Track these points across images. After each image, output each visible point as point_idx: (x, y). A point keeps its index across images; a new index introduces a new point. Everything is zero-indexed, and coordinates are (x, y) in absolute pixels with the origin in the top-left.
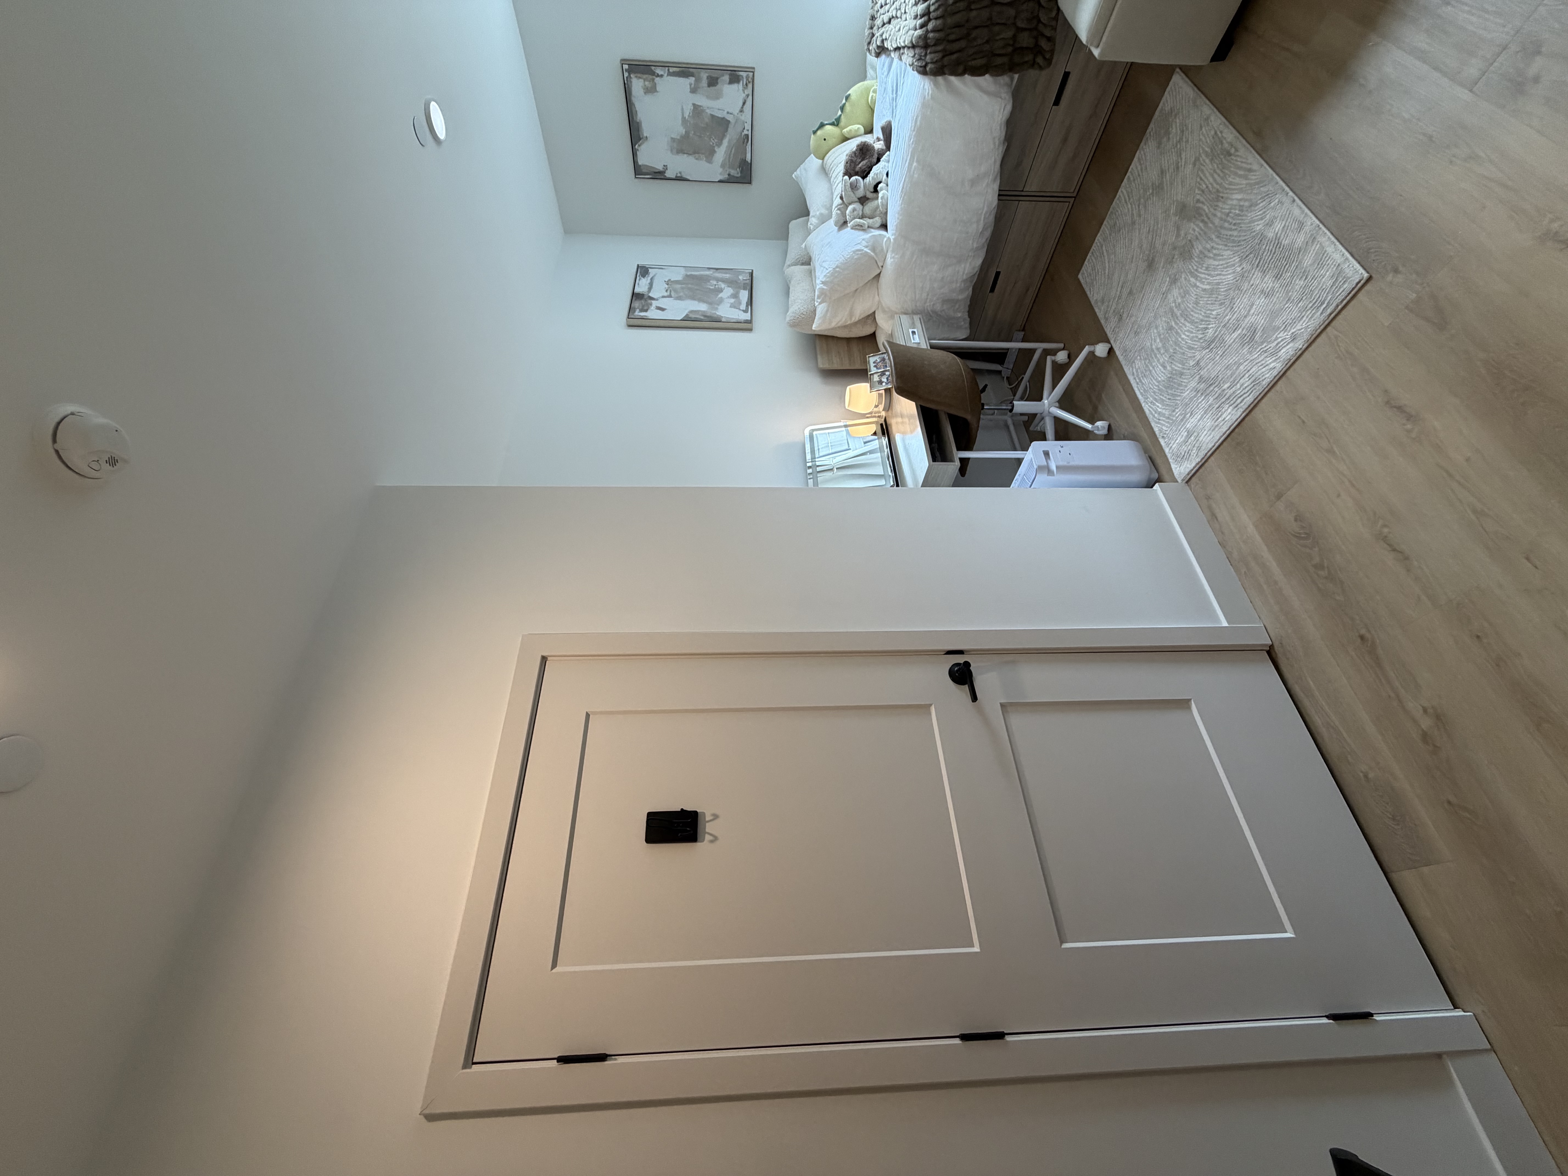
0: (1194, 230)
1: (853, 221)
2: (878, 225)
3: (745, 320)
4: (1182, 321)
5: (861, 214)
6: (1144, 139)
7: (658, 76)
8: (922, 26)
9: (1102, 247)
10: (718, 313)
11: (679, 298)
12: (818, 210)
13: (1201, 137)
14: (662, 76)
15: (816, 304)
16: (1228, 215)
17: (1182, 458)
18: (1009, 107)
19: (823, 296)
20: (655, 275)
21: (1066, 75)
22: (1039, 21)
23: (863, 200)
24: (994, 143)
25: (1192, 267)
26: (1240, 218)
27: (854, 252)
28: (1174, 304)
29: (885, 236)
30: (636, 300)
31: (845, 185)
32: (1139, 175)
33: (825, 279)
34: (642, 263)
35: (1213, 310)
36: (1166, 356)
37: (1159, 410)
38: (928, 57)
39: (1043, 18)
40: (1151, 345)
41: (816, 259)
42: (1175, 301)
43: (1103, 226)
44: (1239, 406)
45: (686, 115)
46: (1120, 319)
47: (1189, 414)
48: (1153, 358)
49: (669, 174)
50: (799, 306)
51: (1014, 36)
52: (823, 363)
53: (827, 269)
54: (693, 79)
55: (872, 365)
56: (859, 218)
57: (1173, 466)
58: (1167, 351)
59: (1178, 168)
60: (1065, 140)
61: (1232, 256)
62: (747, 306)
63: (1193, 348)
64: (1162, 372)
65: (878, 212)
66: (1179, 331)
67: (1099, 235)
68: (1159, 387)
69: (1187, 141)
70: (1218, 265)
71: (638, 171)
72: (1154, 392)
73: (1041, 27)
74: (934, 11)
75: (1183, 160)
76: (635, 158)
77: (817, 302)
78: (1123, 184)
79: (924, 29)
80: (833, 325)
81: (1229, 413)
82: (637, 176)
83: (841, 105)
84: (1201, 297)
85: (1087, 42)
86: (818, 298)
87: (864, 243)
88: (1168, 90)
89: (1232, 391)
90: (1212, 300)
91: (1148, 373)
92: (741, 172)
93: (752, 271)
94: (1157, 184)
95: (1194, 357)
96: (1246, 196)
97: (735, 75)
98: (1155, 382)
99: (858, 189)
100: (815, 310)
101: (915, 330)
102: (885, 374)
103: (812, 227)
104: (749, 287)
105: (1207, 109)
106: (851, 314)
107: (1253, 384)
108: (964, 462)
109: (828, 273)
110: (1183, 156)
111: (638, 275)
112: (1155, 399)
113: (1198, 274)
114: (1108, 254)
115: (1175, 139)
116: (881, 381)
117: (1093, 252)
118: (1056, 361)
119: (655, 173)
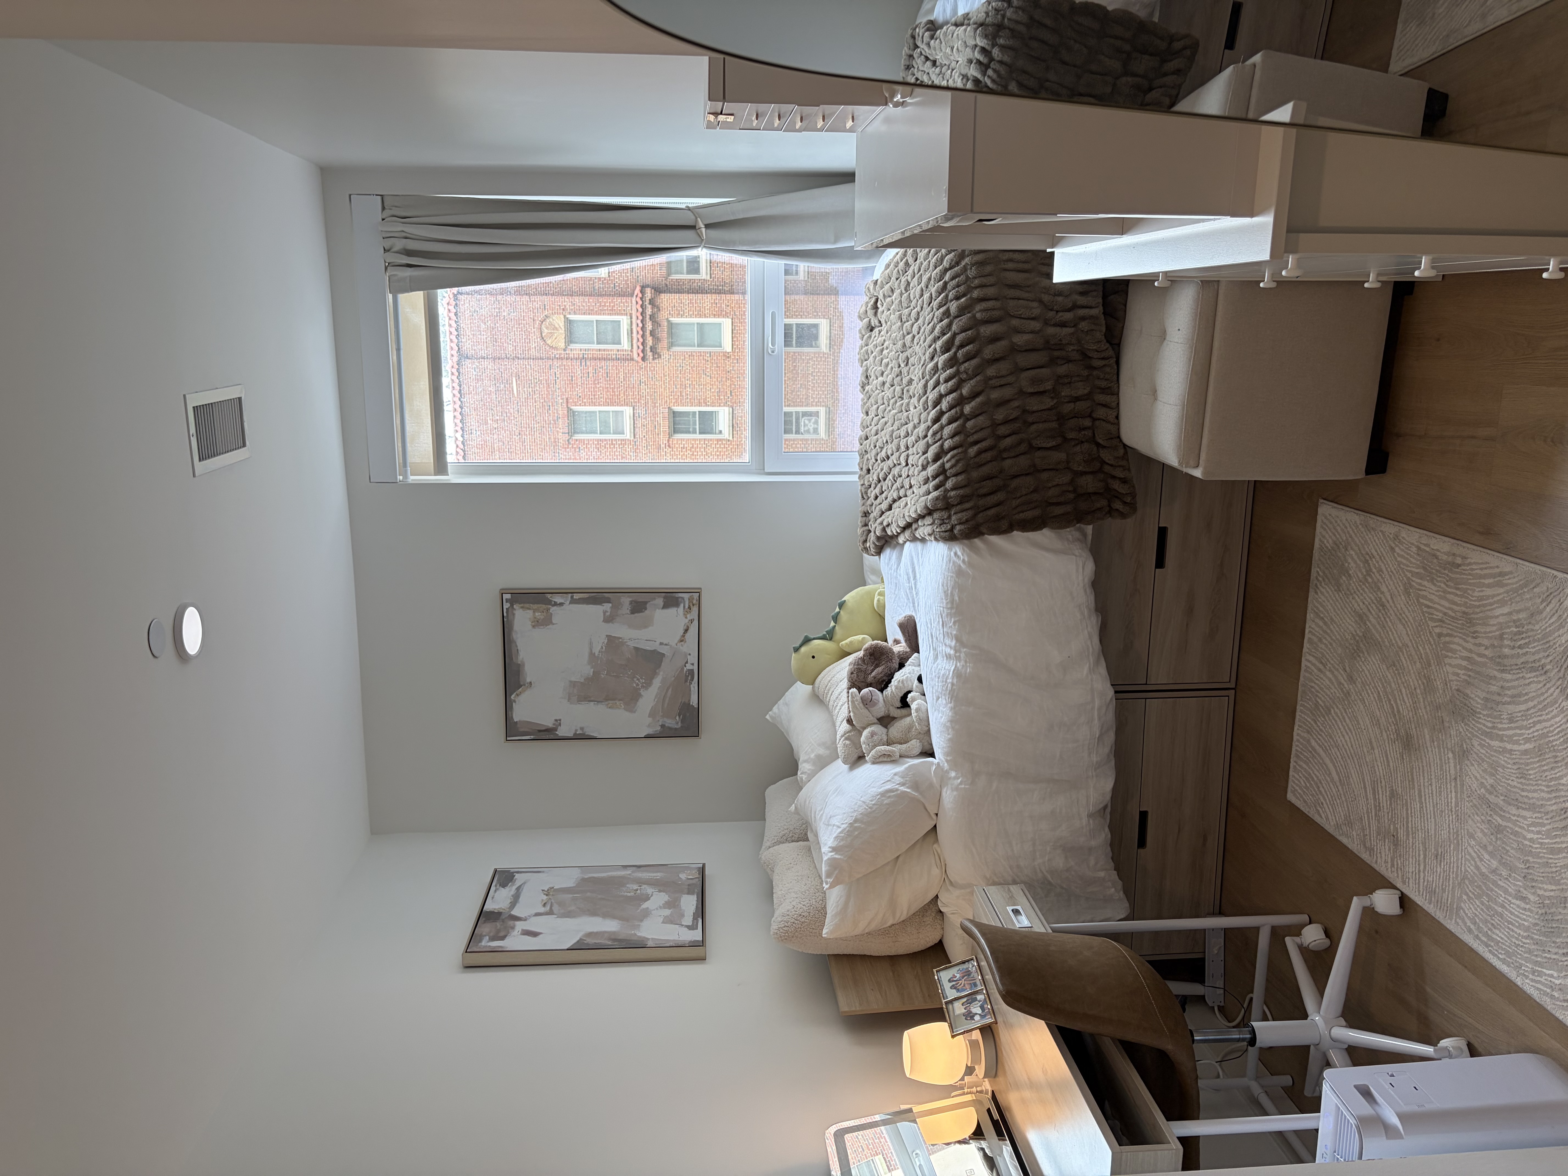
0: (1458, 675)
1: (873, 752)
2: (917, 751)
3: (691, 942)
4: (1514, 811)
6: (1312, 585)
7: (556, 604)
8: (937, 488)
9: (1309, 741)
10: (639, 934)
11: (567, 915)
12: (813, 751)
13: (1399, 559)
14: (561, 604)
15: (826, 886)
16: (1501, 637)
18: (1090, 566)
19: (836, 872)
20: (525, 883)
21: (1163, 533)
22: (1103, 462)
23: (886, 721)
24: (1082, 613)
25: (1484, 725)
26: (1524, 636)
27: (883, 793)
28: (1482, 790)
29: (932, 763)
30: (485, 922)
31: (853, 702)
32: (1325, 632)
33: (836, 843)
34: (502, 865)
36: (1515, 879)
37: (1557, 982)
38: (953, 518)
39: (1106, 455)
40: (1477, 868)
41: (818, 817)
42: (1482, 785)
43: (1298, 713)
45: (596, 651)
46: (1396, 843)
48: (1492, 890)
49: (561, 732)
50: (794, 903)
51: (1072, 481)
52: (849, 1003)
53: (839, 827)
54: (610, 605)
55: (947, 986)
58: (1512, 869)
59: (1383, 606)
60: (1190, 611)
61: (1543, 690)
62: (695, 918)
64: (1525, 909)
65: (914, 732)
66: (1516, 829)
67: (1296, 728)
68: (1532, 938)
69: (1380, 571)
70: (1528, 710)
71: (512, 730)
72: (1530, 952)
73: (1107, 468)
74: (951, 467)
75: (1387, 594)
76: (509, 713)
77: (826, 883)
78: (1305, 650)
79: (942, 489)
80: (861, 928)
82: (508, 739)
83: (833, 614)
84: (1528, 764)
85: (1180, 463)
86: (828, 875)
87: (898, 779)
88: (1318, 525)
90: (1548, 764)
91: (1496, 920)
92: (682, 722)
93: (704, 865)
94: (1361, 634)
96: (1514, 607)
97: (671, 599)
98: (1518, 931)
99: (875, 704)
100: (824, 900)
101: (1019, 908)
102: (976, 999)
103: (804, 777)
104: (698, 890)
105: (1390, 528)
106: (892, 905)
108: (1189, 1143)
109: (840, 833)
110: (1383, 589)
111: (494, 884)
112: (1536, 963)
113: (1501, 733)
114: (1325, 751)
115: (1360, 575)
116: (971, 1012)
117: (1297, 756)
118: (1305, 944)
119: (540, 731)
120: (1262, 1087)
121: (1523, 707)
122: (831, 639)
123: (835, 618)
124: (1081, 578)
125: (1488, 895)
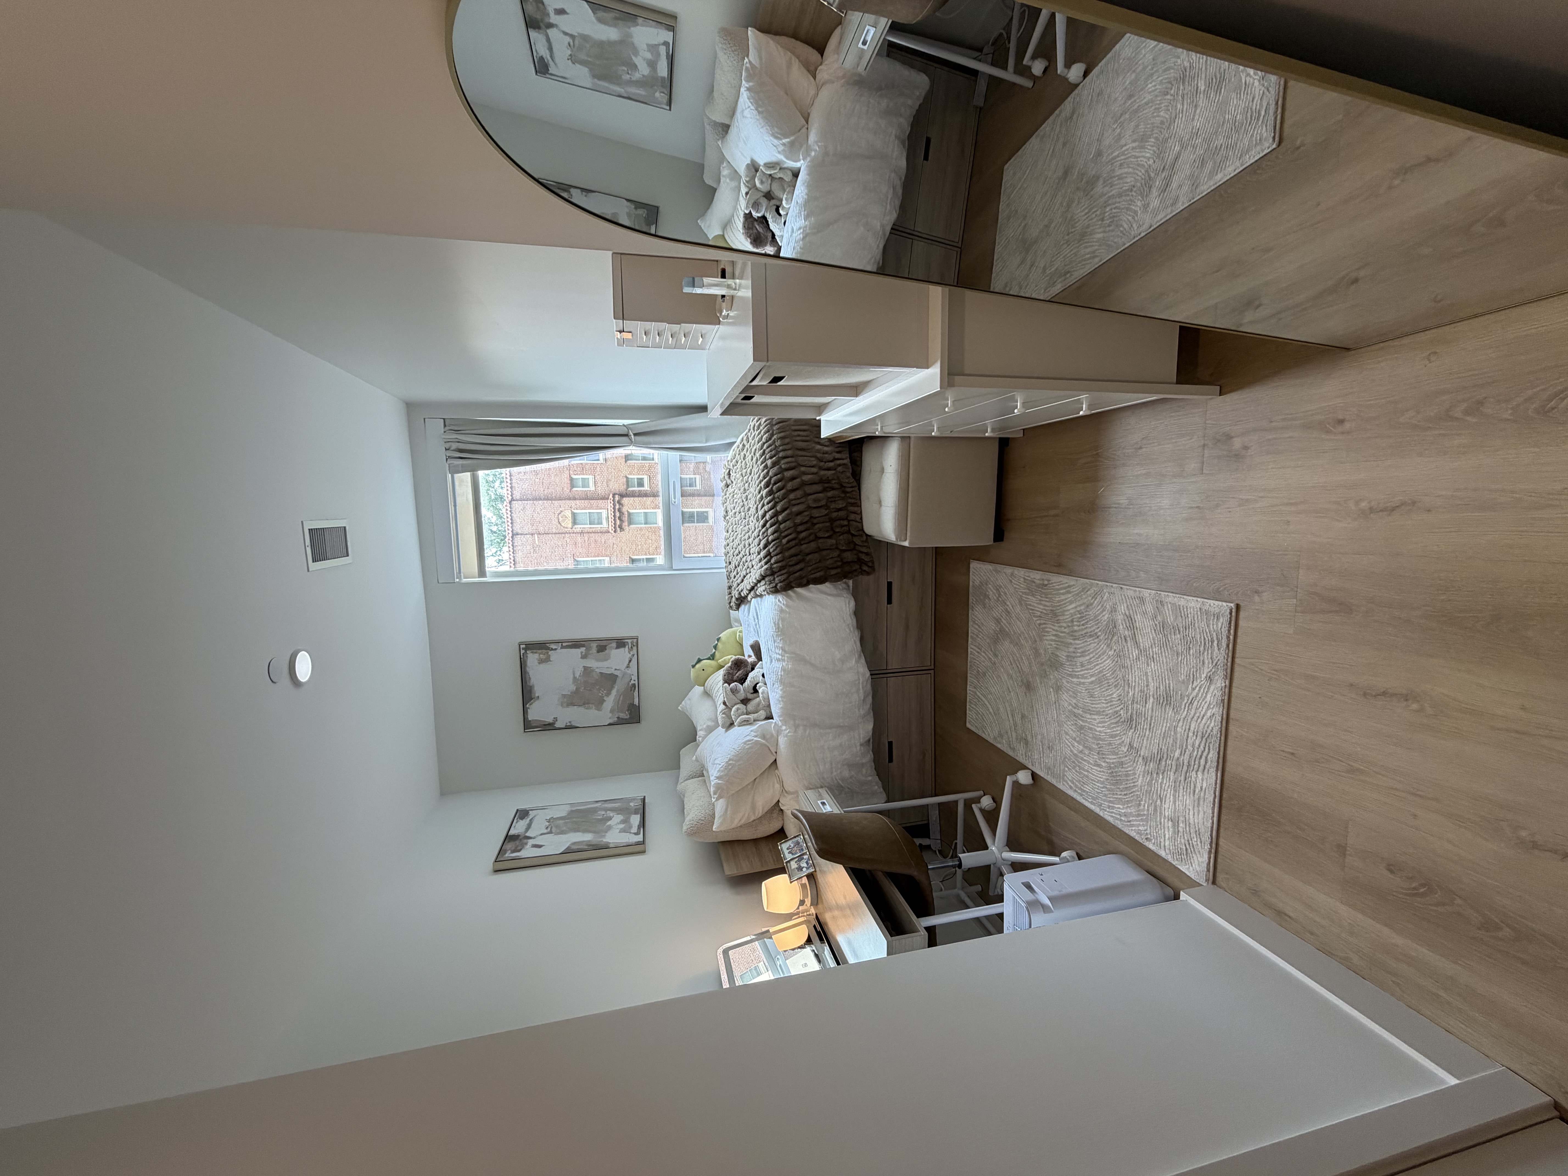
0: (1051, 645)
1: (738, 720)
2: (763, 717)
3: (636, 842)
4: (1089, 716)
6: (970, 607)
7: (552, 649)
8: (766, 563)
9: (976, 693)
10: (604, 840)
11: (561, 833)
12: (705, 724)
13: (1015, 586)
14: (556, 649)
15: (714, 800)
16: (1072, 621)
17: (1186, 853)
18: (853, 603)
19: (720, 791)
20: (535, 816)
21: (890, 584)
22: (856, 544)
23: (745, 701)
24: (850, 630)
25: (1068, 671)
26: (1084, 618)
27: (745, 743)
28: (1070, 707)
29: (772, 722)
30: (509, 841)
31: (726, 692)
32: (979, 631)
33: (719, 774)
34: (522, 807)
35: (1112, 694)
36: (1093, 755)
37: (1123, 811)
38: (776, 579)
39: (857, 541)
40: (1071, 751)
41: (708, 760)
42: (1070, 704)
43: (969, 678)
44: (1207, 767)
45: (577, 675)
46: (1027, 743)
47: (1159, 800)
48: (1081, 763)
49: (557, 725)
50: (696, 813)
51: (839, 556)
52: (731, 870)
53: (720, 764)
54: (585, 648)
55: (786, 852)
57: (1183, 868)
58: (1090, 749)
59: (1008, 612)
60: (907, 627)
61: (1098, 647)
62: (639, 828)
63: (1116, 736)
64: (1100, 771)
65: (761, 706)
66: (1091, 726)
67: (968, 687)
68: (1106, 788)
69: (1005, 594)
70: (1091, 659)
71: (528, 725)
72: (1105, 795)
73: (858, 548)
74: (773, 551)
75: (1010, 606)
76: (525, 716)
77: (714, 798)
78: (969, 642)
79: (769, 563)
80: (736, 823)
81: (1202, 780)
82: (526, 731)
83: (714, 644)
84: (1093, 689)
85: (897, 539)
86: (715, 794)
87: (753, 734)
88: (971, 574)
89: (1186, 757)
90: (1104, 687)
91: (1085, 779)
92: (630, 714)
93: (645, 797)
94: (998, 630)
95: (1123, 742)
96: (1078, 603)
97: (620, 643)
98: (1098, 784)
99: (738, 692)
100: (713, 809)
101: (825, 801)
102: (803, 858)
103: (700, 739)
104: (641, 811)
105: (1009, 570)
106: (753, 808)
107: (1204, 739)
108: (931, 930)
109: (721, 767)
110: (1008, 603)
111: (516, 818)
112: (1110, 802)
113: (1077, 674)
114: (984, 696)
115: (995, 598)
116: (801, 866)
117: (970, 702)
118: (983, 807)
119: (545, 725)
120: (966, 893)
121: (1088, 658)
122: (713, 659)
123: (715, 647)
124: (848, 610)
125: (1079, 766)
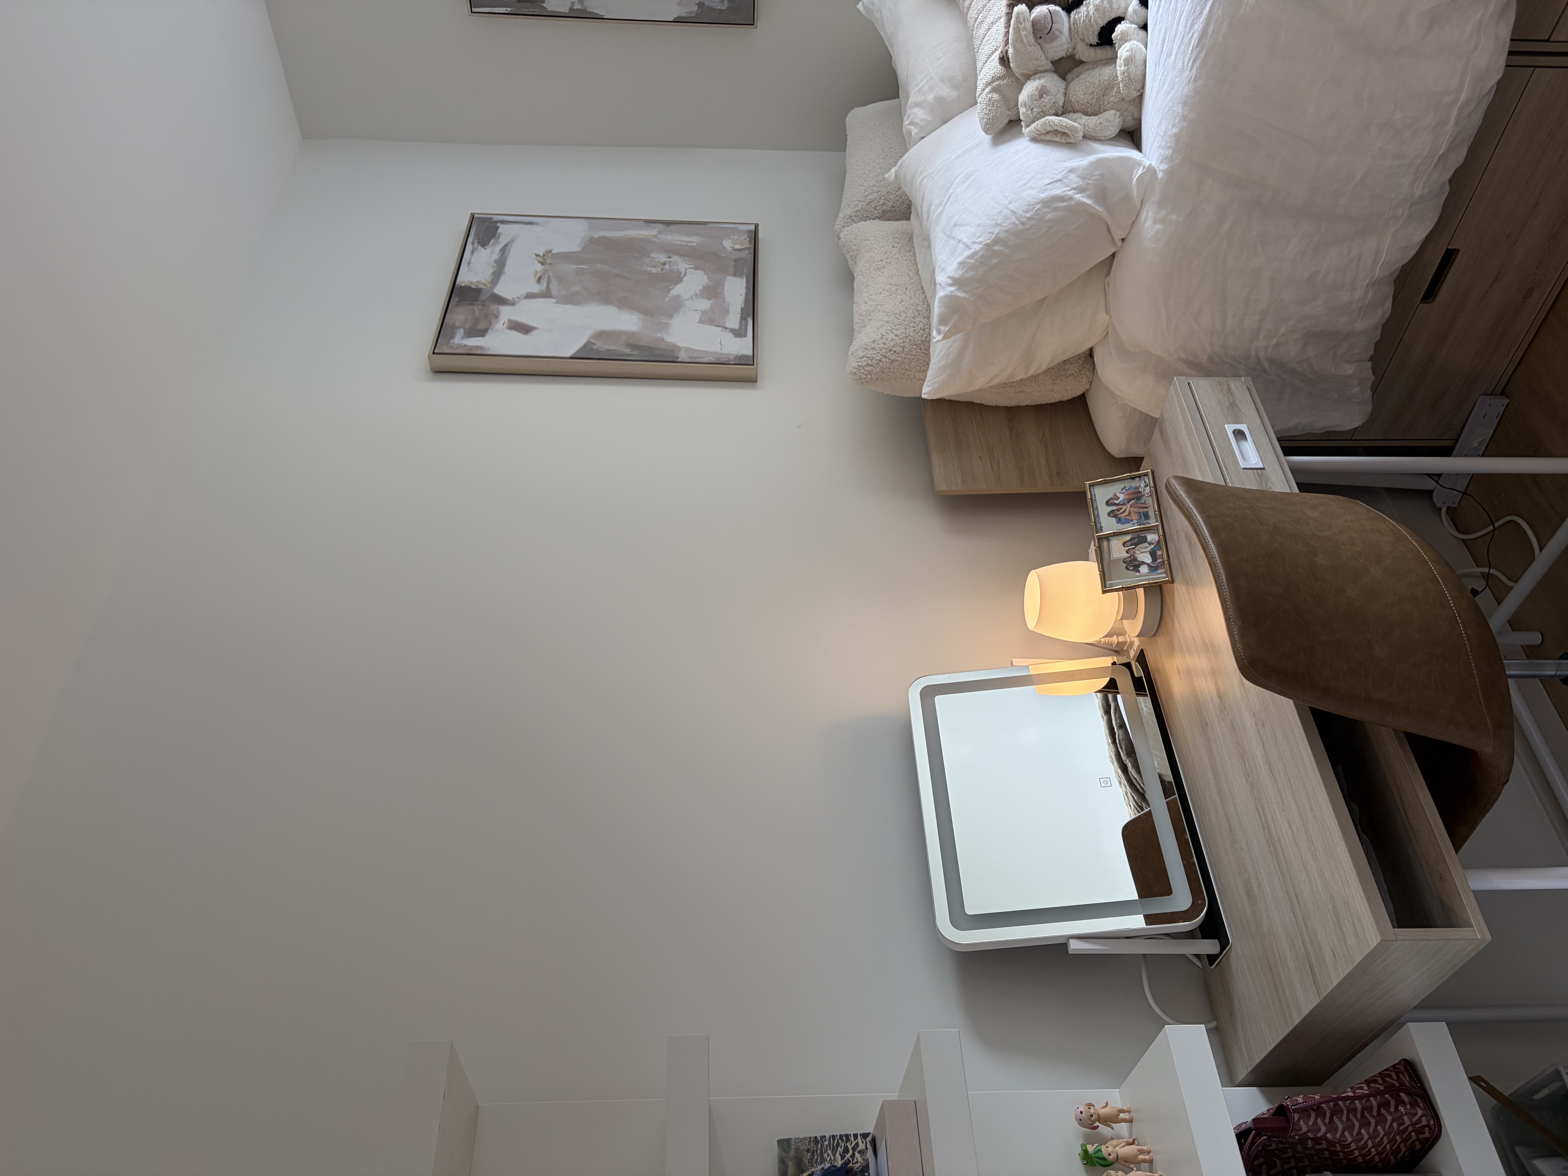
2: (1114, 130)
3: (737, 357)
5: (1061, 103)
10: (667, 339)
11: (571, 299)
12: (931, 89)
15: (934, 332)
19: (956, 317)
20: (512, 241)
23: (1067, 68)
29: (1139, 164)
30: (458, 303)
33: (961, 273)
34: (482, 209)
41: (933, 215)
49: (550, 6)
50: (883, 333)
52: (946, 477)
53: (968, 247)
56: (1057, 115)
62: (743, 318)
65: (1112, 97)
77: (939, 332)
82: (474, 10)
86: (943, 321)
87: (1075, 180)
92: (730, 1)
93: (757, 226)
100: (929, 347)
103: (914, 131)
104: (748, 269)
109: (970, 257)
111: (470, 240)
116: (1135, 559)
119: (519, 1)
